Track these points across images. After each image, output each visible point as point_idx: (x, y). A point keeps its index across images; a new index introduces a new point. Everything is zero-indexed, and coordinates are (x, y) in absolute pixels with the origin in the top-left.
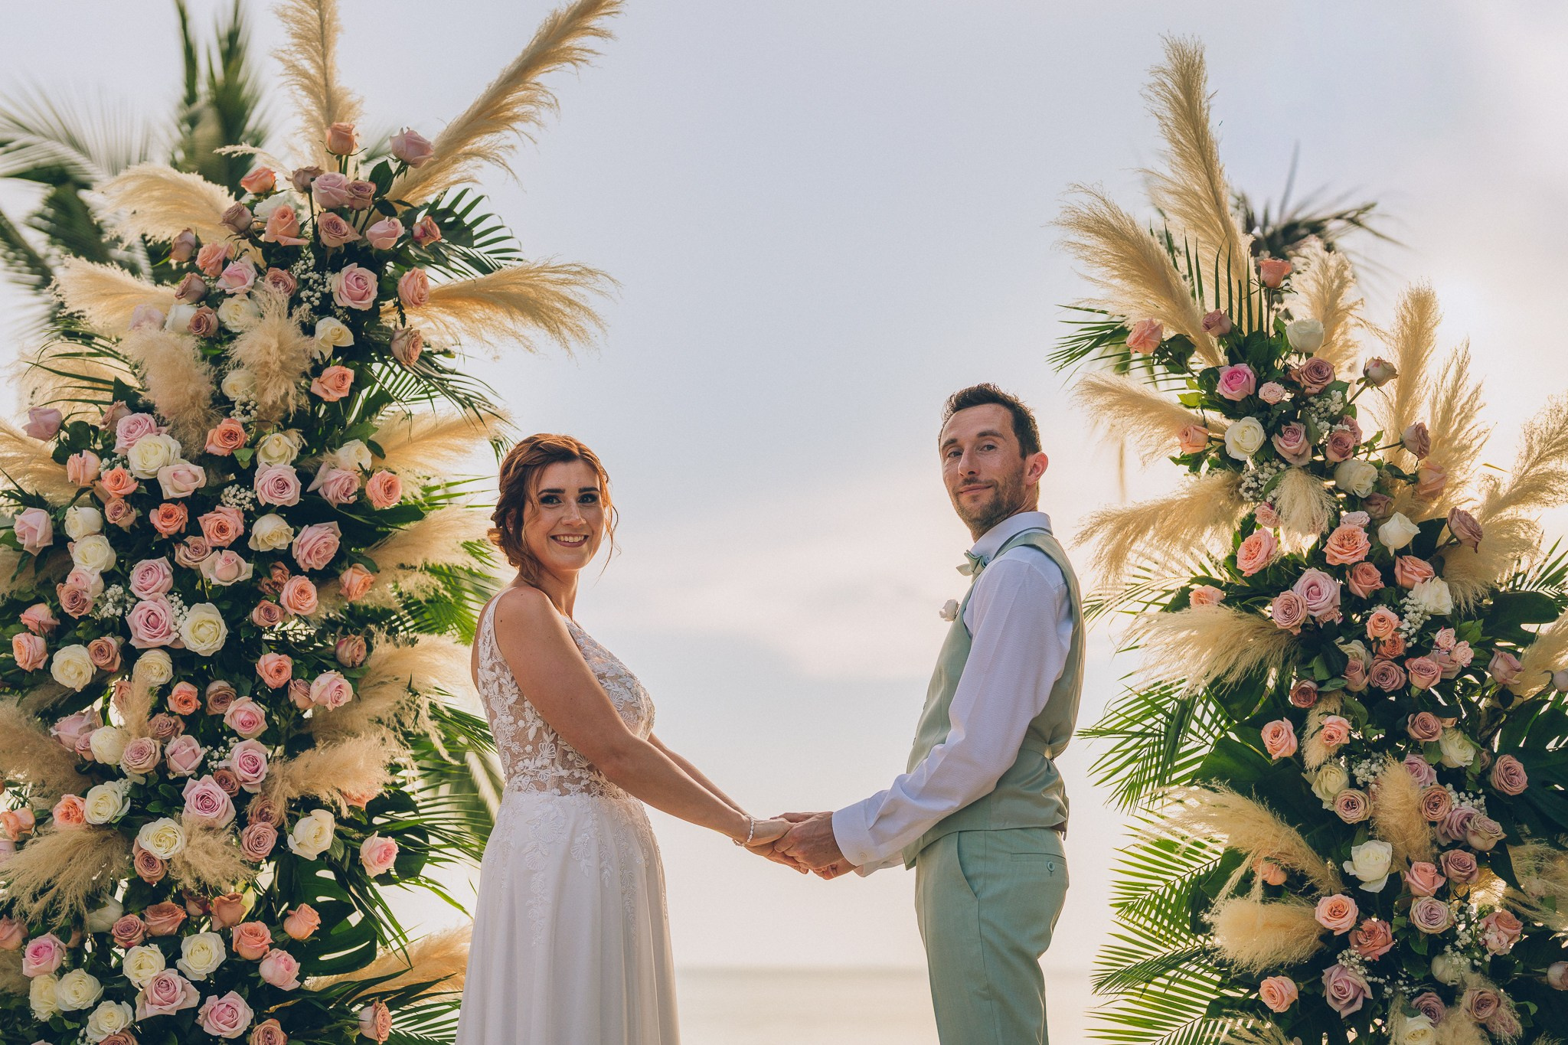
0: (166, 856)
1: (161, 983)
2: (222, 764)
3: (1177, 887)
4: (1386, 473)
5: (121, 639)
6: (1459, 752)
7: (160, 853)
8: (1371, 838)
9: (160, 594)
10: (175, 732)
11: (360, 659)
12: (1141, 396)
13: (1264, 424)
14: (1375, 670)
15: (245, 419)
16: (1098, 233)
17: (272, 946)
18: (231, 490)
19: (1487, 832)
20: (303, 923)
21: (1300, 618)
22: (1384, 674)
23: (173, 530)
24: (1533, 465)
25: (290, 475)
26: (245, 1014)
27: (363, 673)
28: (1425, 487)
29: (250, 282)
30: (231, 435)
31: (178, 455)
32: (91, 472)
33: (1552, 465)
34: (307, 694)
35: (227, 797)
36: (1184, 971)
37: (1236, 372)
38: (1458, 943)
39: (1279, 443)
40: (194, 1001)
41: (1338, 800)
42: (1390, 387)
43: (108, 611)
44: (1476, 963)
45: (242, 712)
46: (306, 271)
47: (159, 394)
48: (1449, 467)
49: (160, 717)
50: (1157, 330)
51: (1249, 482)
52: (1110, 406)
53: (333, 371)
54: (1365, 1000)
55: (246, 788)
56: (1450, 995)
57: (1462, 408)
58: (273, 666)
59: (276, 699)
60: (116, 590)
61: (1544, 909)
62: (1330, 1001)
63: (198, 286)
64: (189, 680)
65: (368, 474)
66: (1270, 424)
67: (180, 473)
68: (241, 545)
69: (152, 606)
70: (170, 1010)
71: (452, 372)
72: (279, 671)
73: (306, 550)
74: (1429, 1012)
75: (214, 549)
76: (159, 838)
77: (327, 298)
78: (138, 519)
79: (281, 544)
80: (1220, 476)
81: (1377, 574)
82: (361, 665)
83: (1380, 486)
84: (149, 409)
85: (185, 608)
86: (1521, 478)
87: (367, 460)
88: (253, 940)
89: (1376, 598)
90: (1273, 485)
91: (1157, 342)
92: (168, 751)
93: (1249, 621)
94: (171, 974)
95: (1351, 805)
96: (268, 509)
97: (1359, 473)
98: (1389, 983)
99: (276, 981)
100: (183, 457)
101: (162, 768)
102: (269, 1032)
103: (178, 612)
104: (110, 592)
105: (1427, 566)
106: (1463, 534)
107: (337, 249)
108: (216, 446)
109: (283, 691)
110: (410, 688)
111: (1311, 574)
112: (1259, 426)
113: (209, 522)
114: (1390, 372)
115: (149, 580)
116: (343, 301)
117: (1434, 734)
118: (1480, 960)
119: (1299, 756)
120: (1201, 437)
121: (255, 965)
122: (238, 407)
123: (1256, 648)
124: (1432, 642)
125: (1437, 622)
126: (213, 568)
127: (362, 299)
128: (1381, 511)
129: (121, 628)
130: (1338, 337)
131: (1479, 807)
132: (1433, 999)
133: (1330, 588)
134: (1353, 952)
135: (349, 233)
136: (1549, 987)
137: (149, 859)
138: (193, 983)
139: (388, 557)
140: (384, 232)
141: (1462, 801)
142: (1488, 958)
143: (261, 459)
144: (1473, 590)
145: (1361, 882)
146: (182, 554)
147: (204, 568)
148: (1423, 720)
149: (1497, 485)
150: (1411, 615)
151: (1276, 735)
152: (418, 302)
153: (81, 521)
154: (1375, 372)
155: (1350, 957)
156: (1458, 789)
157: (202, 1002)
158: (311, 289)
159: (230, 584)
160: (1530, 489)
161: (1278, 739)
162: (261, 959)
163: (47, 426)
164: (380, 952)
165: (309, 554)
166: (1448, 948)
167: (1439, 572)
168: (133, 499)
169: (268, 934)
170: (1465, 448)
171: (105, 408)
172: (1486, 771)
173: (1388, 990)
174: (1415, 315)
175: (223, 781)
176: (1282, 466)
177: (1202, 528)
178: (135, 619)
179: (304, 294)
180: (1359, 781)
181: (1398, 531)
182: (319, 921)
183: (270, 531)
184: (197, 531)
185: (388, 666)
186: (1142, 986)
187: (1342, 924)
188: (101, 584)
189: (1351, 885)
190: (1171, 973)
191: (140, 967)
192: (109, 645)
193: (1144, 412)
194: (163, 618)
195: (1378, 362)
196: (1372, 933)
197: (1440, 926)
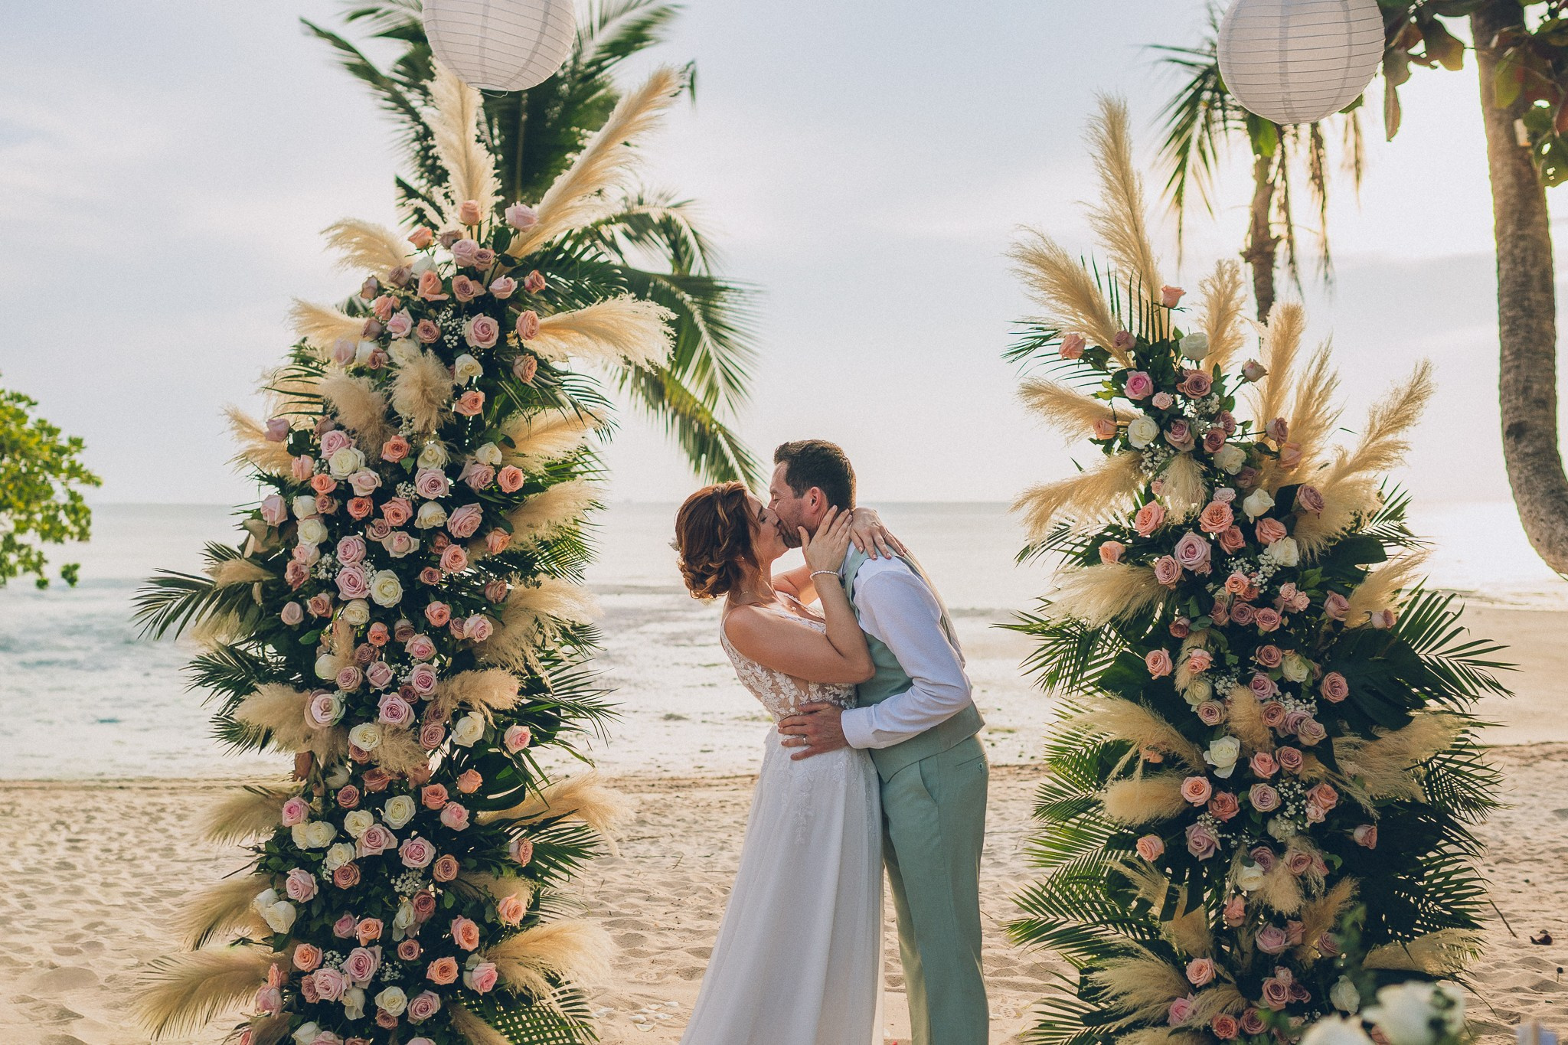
0: (369, 749)
1: (371, 836)
2: (406, 679)
3: (1091, 748)
4: (1256, 452)
5: (332, 594)
6: (1296, 670)
7: (365, 747)
8: (1226, 735)
9: (357, 563)
10: (373, 659)
11: (502, 597)
12: (1067, 396)
13: (1157, 420)
14: (1235, 609)
15: (409, 433)
16: (1039, 265)
17: (447, 801)
18: (401, 486)
19: (1314, 732)
20: (470, 783)
21: (1177, 575)
22: (1242, 612)
23: (364, 514)
24: (1372, 441)
25: (440, 475)
26: (429, 850)
27: (505, 607)
28: (1284, 463)
29: (408, 330)
30: (397, 448)
31: (363, 464)
32: (307, 472)
33: (1390, 438)
34: (461, 630)
35: (407, 706)
36: (1092, 814)
37: (1138, 379)
38: (1286, 814)
39: (1169, 437)
40: (394, 845)
41: (1201, 709)
42: (1263, 382)
43: (322, 574)
44: (1299, 828)
45: (418, 644)
46: (445, 321)
47: (347, 418)
48: (1306, 443)
49: (363, 646)
50: (1083, 342)
51: (1147, 462)
52: (1042, 405)
53: (468, 395)
54: (1216, 849)
55: (423, 698)
56: (1279, 849)
57: (1320, 394)
58: (436, 613)
59: (439, 635)
60: (327, 559)
61: (1355, 786)
62: (1189, 850)
63: (376, 328)
64: (380, 620)
65: (498, 468)
66: (1163, 421)
67: (363, 478)
68: (409, 527)
69: (351, 571)
70: (378, 851)
71: (566, 373)
72: (441, 616)
73: (458, 525)
74: (1262, 861)
75: (393, 529)
76: (364, 736)
77: (462, 341)
78: (340, 507)
79: (439, 523)
80: (1127, 456)
81: (1240, 535)
82: (503, 600)
83: (1249, 463)
84: (340, 427)
85: (374, 572)
86: (1363, 451)
87: (498, 457)
88: (435, 797)
89: (1238, 553)
90: (1164, 467)
91: (1080, 352)
92: (368, 674)
93: (1140, 573)
94: (378, 828)
95: (1210, 712)
96: (425, 500)
97: (1231, 459)
98: (1234, 838)
99: (452, 825)
100: (367, 465)
101: (365, 685)
102: (448, 863)
103: (370, 575)
104: (324, 560)
105: (1281, 527)
106: (1307, 506)
107: (468, 303)
108: (389, 455)
109: (446, 628)
110: (536, 620)
111: (1190, 536)
112: (1153, 423)
113: (387, 509)
114: (1262, 372)
115: (350, 551)
116: (472, 343)
117: (1275, 662)
118: (1301, 826)
119: (1172, 676)
120: (1111, 429)
121: (437, 813)
122: (405, 423)
123: (1145, 593)
124: (1277, 592)
125: (1284, 574)
126: (392, 543)
127: (487, 340)
128: (1248, 483)
129: (331, 586)
130: (1228, 333)
131: (1310, 710)
132: (1266, 852)
133: (1203, 549)
134: (1208, 817)
135: (476, 289)
136: (1355, 843)
137: (359, 751)
138: (392, 831)
139: (520, 521)
140: (503, 286)
141: (1296, 706)
142: (1307, 825)
143: (420, 464)
144: (1316, 542)
145: (1215, 767)
146: (372, 533)
147: (385, 543)
148: (1267, 651)
149: (1344, 455)
150: (1264, 568)
151: (1155, 662)
152: (530, 335)
153: (302, 505)
154: (1250, 372)
155: (1206, 819)
156: (1296, 696)
157: (400, 844)
158: (450, 333)
159: (402, 556)
160: (1370, 458)
161: (1157, 663)
162: (441, 809)
163: (279, 434)
164: (527, 793)
165: (460, 528)
166: (1278, 816)
167: (1290, 533)
168: (334, 495)
169: (446, 793)
170: (1319, 427)
171: (317, 417)
172: (1318, 683)
173: (1234, 842)
174: (1286, 326)
175: (407, 694)
176: (1172, 452)
177: (1111, 494)
178: (341, 580)
179: (447, 337)
180: (1218, 692)
181: (1258, 503)
182: (481, 780)
183: (430, 515)
184: (380, 515)
185: (522, 602)
186: (1061, 823)
187: (1199, 800)
188: (318, 553)
189: (1209, 771)
190: (1082, 816)
191: (357, 824)
192: (323, 601)
193: (1068, 409)
194: (359, 580)
195: (1253, 365)
196: (1223, 802)
197: (1271, 806)
